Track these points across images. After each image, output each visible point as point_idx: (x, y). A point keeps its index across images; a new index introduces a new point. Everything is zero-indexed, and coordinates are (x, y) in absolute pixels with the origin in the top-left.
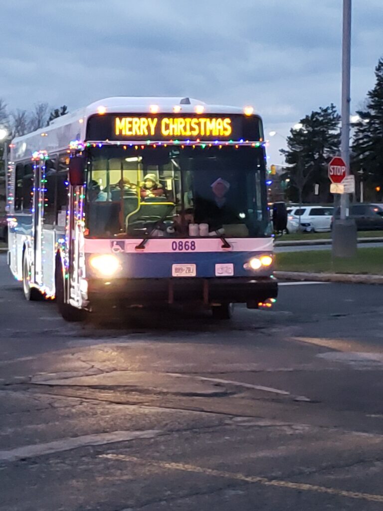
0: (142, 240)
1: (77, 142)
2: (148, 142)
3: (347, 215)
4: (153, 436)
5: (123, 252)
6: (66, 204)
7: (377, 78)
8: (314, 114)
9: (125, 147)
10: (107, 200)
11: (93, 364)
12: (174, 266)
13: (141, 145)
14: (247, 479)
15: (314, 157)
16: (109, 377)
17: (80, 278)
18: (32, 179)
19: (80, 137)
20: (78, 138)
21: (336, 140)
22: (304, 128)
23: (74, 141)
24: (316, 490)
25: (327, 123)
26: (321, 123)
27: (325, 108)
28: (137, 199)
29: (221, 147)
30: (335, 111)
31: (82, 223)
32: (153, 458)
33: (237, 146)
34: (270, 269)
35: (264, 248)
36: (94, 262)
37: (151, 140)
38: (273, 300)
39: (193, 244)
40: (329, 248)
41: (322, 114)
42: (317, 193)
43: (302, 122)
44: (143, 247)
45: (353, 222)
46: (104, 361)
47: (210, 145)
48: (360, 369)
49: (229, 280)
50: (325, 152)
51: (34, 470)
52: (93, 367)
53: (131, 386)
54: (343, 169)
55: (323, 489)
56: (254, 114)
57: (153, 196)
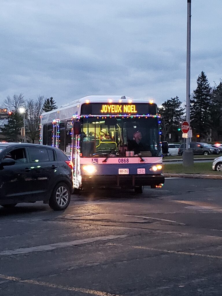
0: (105, 158)
1: (76, 116)
2: (108, 116)
3: (189, 148)
4: (125, 237)
5: (97, 164)
6: (71, 143)
7: (197, 84)
8: (168, 101)
9: (98, 118)
10: (88, 140)
11: (89, 211)
12: (119, 170)
13: (105, 117)
14: (168, 252)
15: (169, 121)
16: (97, 216)
17: (78, 175)
18: (53, 132)
19: (77, 113)
20: (77, 114)
21: (179, 113)
22: (164, 108)
23: (74, 115)
24: (197, 255)
25: (175, 105)
26: (172, 105)
27: (173, 98)
28: (99, 140)
29: (139, 117)
30: (178, 100)
31: (79, 151)
32: (129, 245)
33: (146, 117)
34: (161, 171)
35: (158, 162)
36: (85, 168)
37: (109, 115)
38: (162, 185)
39: (128, 160)
40: (182, 162)
41: (172, 101)
42: (170, 138)
43: (163, 105)
44: (106, 161)
45: (192, 151)
46: (94, 210)
47: (135, 117)
48: (204, 213)
49: (144, 176)
50: (174, 119)
51: (82, 249)
52: (89, 212)
53: (108, 219)
54: (188, 127)
55: (200, 255)
56: (154, 103)
57: (106, 139)
